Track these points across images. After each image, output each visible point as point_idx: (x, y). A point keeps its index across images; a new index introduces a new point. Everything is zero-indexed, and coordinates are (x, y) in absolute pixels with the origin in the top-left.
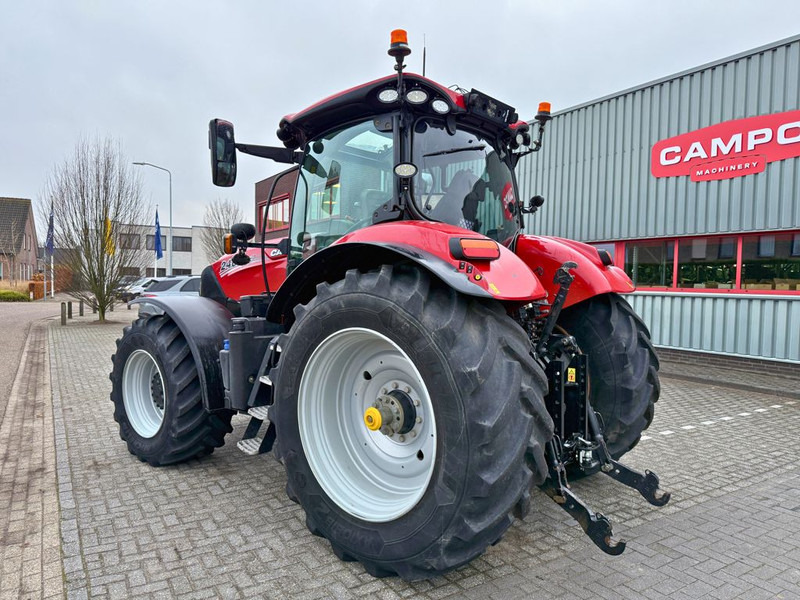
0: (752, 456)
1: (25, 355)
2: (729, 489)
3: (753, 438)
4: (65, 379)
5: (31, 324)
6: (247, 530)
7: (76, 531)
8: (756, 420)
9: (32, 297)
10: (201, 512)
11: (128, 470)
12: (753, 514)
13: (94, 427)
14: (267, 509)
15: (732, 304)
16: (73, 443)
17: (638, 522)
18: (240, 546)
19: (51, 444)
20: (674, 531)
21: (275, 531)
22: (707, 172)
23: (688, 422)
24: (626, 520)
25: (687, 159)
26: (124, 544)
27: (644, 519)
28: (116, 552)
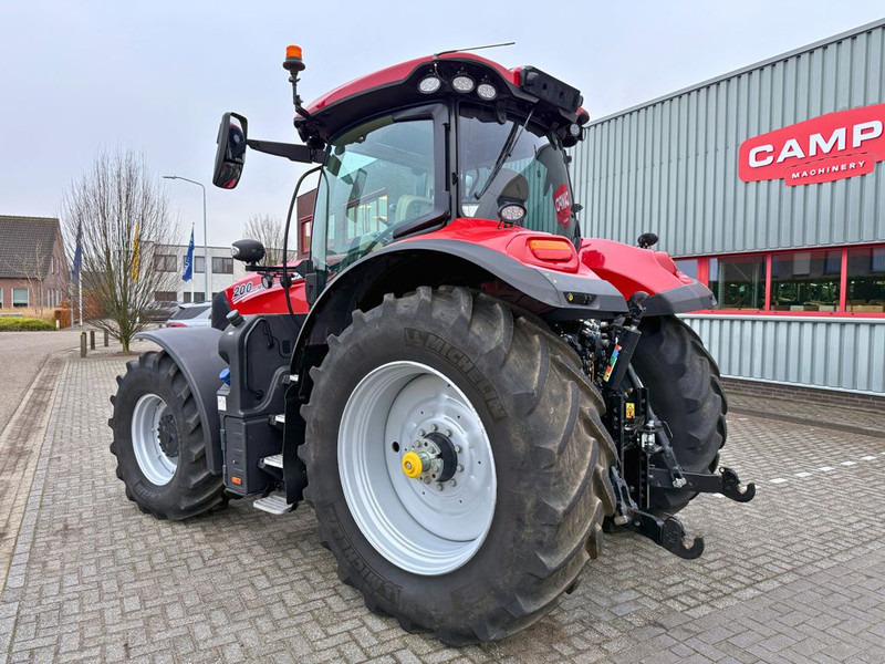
0: (856, 519)
1: (31, 392)
2: (824, 565)
3: (858, 495)
4: (64, 422)
5: (49, 356)
6: (219, 618)
7: (13, 619)
8: (862, 471)
9: (58, 326)
10: (171, 592)
11: (100, 536)
12: (852, 600)
13: (78, 480)
14: (250, 589)
15: (835, 330)
16: (47, 501)
17: (705, 610)
18: (206, 641)
19: (22, 502)
20: (750, 624)
21: (253, 620)
22: (805, 174)
23: (779, 473)
24: (690, 607)
25: (780, 159)
26: (65, 638)
27: (713, 607)
28: (52, 648)
